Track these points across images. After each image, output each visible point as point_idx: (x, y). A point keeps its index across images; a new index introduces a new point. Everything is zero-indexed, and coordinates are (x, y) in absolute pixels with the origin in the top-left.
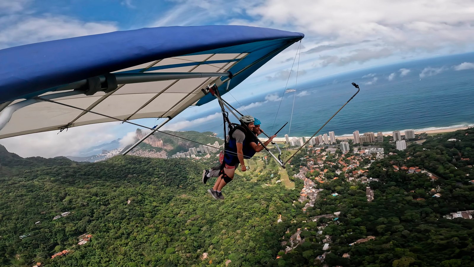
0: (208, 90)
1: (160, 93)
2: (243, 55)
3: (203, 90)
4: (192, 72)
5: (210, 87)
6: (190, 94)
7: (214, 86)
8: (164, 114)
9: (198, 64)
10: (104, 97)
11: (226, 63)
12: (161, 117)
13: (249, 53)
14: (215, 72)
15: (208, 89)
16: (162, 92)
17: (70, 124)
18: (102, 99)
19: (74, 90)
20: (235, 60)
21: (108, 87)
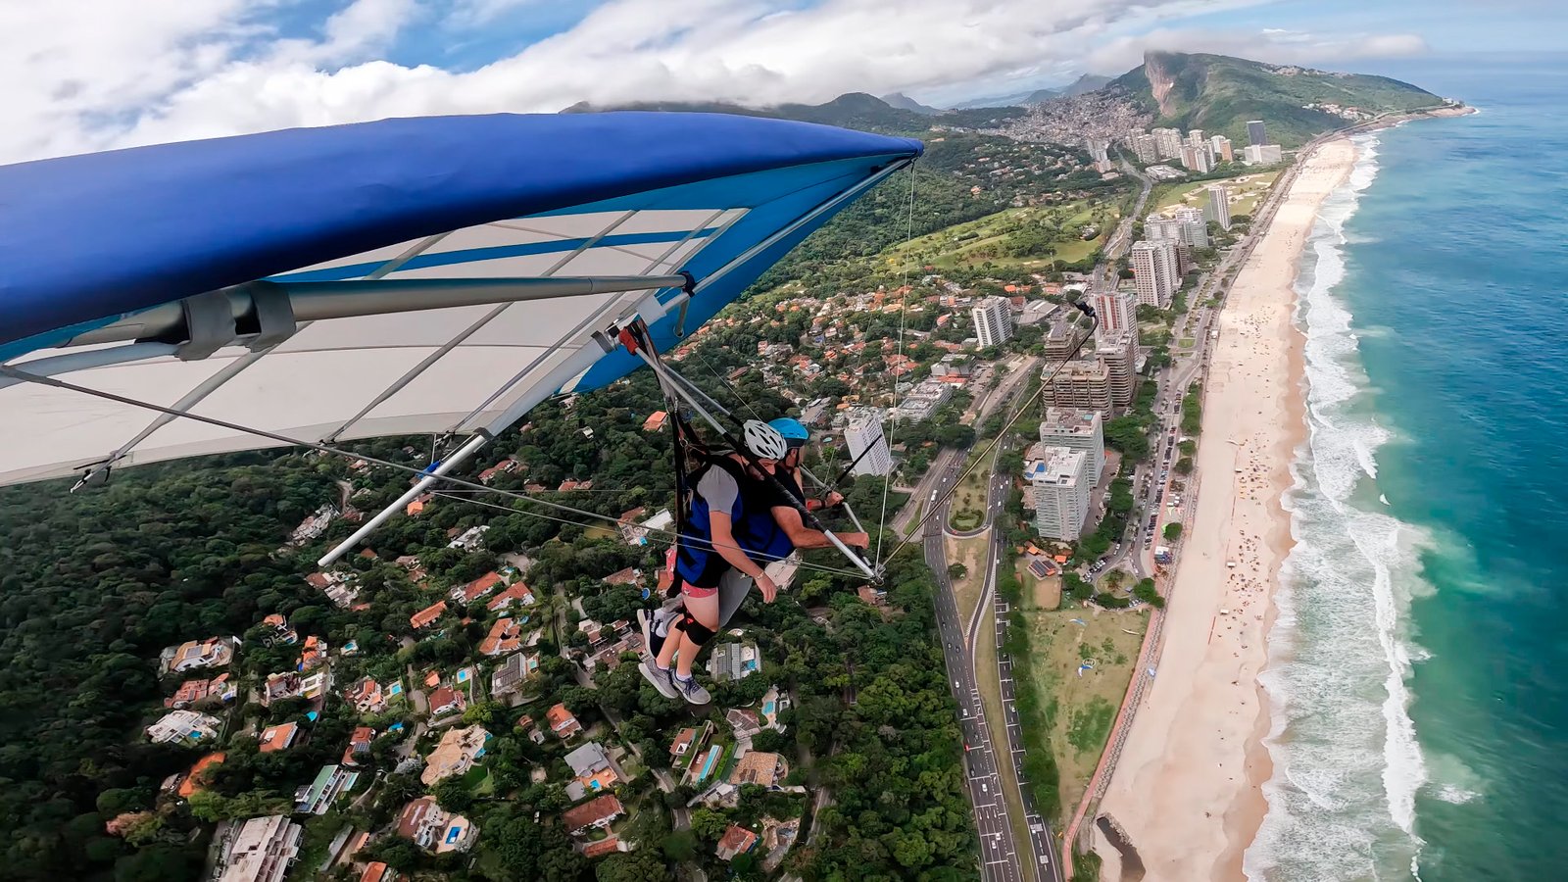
0: (614, 336)
1: (447, 348)
2: (733, 215)
3: (596, 335)
4: (554, 275)
5: (621, 327)
6: (552, 349)
7: (634, 323)
8: (463, 422)
9: (576, 244)
11: (673, 243)
13: (750, 207)
14: (637, 275)
15: (614, 332)
16: (456, 343)
17: (117, 456)
18: (237, 367)
19: (136, 342)
20: (703, 233)
21: (260, 332)
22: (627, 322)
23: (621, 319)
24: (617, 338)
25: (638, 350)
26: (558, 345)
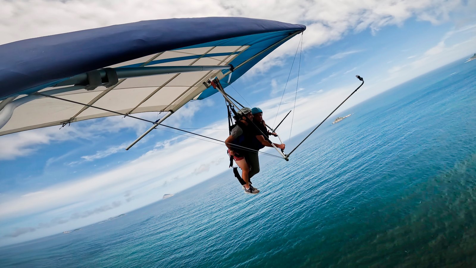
0: (209, 83)
1: (161, 87)
2: (245, 47)
3: (204, 83)
4: (193, 65)
5: (211, 80)
6: (191, 87)
7: (215, 80)
8: (166, 108)
9: (198, 57)
10: (105, 92)
11: (227, 56)
12: (163, 111)
13: (250, 45)
14: (216, 65)
17: (72, 119)
18: (103, 94)
19: (75, 85)
20: (236, 53)
21: (108, 82)
22: (213, 79)
23: (211, 78)
24: (210, 84)
25: (216, 87)
26: (193, 86)
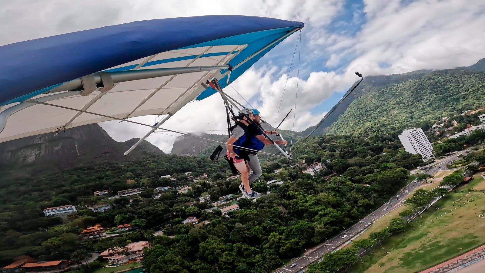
1: (158, 90)
2: (243, 46)
3: (203, 84)
4: (190, 66)
5: (210, 81)
6: (189, 88)
7: (214, 80)
8: (164, 111)
9: (195, 57)
11: (224, 56)
12: (161, 114)
13: (249, 44)
14: (214, 65)
15: (208, 83)
16: (161, 88)
17: (67, 125)
18: (98, 97)
19: (68, 91)
20: (234, 52)
21: (104, 86)
22: (212, 80)
23: (210, 79)
25: (215, 88)
26: (191, 87)
